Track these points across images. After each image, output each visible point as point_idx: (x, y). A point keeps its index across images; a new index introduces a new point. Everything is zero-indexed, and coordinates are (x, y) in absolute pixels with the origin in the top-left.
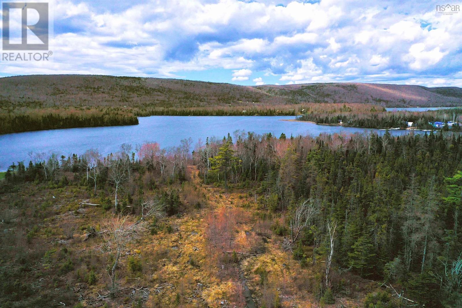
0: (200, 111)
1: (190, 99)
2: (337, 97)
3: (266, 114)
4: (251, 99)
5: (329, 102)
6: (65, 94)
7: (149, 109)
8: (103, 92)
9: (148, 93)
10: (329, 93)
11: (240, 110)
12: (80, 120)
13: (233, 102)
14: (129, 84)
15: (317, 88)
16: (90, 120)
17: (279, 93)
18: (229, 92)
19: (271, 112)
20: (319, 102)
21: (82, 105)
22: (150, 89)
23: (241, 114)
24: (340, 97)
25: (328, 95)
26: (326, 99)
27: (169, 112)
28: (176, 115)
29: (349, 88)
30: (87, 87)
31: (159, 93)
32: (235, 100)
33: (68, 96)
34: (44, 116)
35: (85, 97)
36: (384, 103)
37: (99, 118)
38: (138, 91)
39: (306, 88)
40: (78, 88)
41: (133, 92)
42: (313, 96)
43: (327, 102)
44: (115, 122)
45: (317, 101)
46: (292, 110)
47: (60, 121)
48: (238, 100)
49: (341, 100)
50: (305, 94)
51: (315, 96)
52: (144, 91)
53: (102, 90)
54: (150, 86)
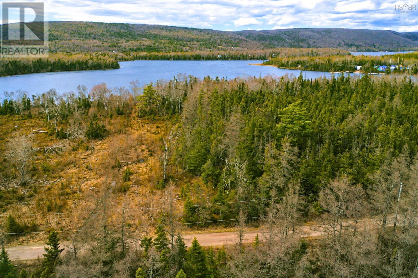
0: (179, 56)
1: (174, 45)
2: (311, 42)
3: (239, 59)
4: (230, 45)
5: (304, 46)
6: (59, 40)
7: (133, 54)
8: (94, 38)
9: (135, 39)
10: (305, 38)
11: (216, 55)
12: (67, 64)
13: (214, 47)
14: (118, 30)
15: (293, 33)
16: (75, 64)
17: (257, 38)
18: (211, 37)
19: (243, 56)
20: (294, 46)
21: (75, 50)
22: (137, 35)
23: (216, 59)
24: (314, 42)
25: (303, 41)
26: (301, 44)
27: (151, 57)
28: (158, 60)
29: (323, 33)
30: (79, 34)
31: (146, 39)
32: (216, 45)
33: (62, 42)
34: (34, 61)
35: (77, 42)
36: (355, 48)
37: (84, 62)
38: (127, 36)
39: (282, 34)
40: (71, 34)
41: (122, 38)
42: (289, 41)
43: (302, 47)
44: (98, 67)
45: (291, 46)
46: (263, 55)
47: (48, 65)
48: (219, 45)
49: (315, 44)
50: (282, 39)
51: (290, 41)
52: (132, 37)
53: (93, 35)
54: (138, 32)
